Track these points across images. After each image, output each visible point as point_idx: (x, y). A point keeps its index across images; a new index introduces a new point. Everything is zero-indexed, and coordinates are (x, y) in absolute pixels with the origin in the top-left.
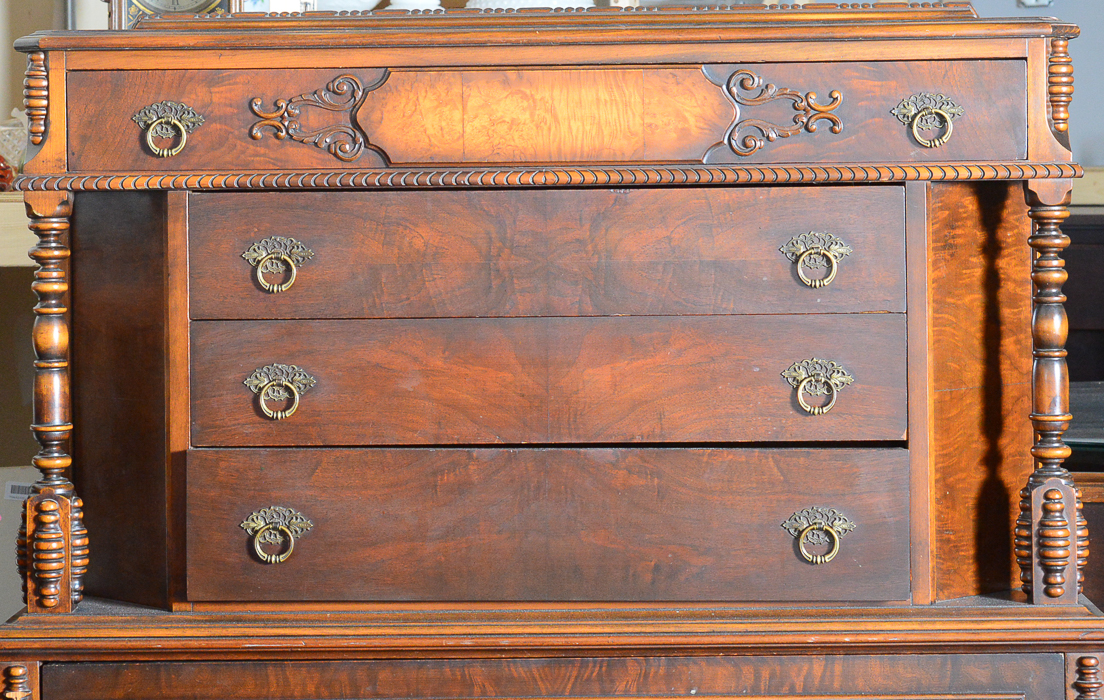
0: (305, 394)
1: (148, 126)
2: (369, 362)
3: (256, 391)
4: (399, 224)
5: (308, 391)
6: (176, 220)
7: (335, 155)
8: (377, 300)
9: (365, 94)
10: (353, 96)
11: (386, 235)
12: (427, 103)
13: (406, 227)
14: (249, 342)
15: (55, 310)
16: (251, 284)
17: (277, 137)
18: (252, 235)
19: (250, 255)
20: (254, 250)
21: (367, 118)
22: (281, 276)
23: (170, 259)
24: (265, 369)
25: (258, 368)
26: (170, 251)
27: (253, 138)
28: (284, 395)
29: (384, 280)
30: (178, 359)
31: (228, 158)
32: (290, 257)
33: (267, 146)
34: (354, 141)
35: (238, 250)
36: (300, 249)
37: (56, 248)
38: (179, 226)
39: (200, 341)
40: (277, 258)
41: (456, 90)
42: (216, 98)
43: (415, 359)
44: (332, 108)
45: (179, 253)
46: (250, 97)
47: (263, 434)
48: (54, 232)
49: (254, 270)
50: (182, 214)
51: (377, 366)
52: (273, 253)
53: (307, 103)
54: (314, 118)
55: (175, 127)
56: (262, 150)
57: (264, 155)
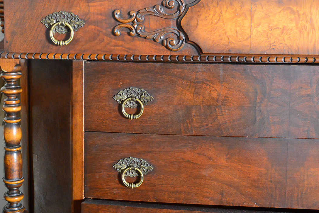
0: (147, 174)
1: (51, 26)
2: (183, 159)
3: (120, 171)
4: (203, 83)
5: (148, 173)
6: (77, 76)
7: (167, 47)
8: (189, 125)
9: (187, 8)
10: (179, 9)
11: (195, 89)
12: (227, 14)
13: (207, 85)
14: (116, 145)
15: (14, 121)
16: (117, 113)
17: (129, 34)
18: (119, 86)
19: (118, 98)
20: (120, 94)
21: (187, 24)
22: (135, 110)
23: (74, 98)
24: (125, 160)
25: (122, 159)
26: (74, 93)
27: (115, 35)
28: (135, 175)
29: (193, 114)
30: (78, 152)
31: (99, 47)
32: (140, 99)
33: (123, 40)
34: (179, 38)
35: (111, 94)
36: (146, 95)
37: (15, 89)
38: (79, 79)
39: (90, 143)
40: (133, 100)
41: (247, 7)
42: (92, 10)
43: (210, 159)
44: (164, 17)
45: (78, 95)
46: (113, 9)
47: (123, 194)
48: (14, 80)
49: (120, 106)
50: (80, 73)
51: (188, 161)
52: (131, 97)
53: (150, 14)
54: (153, 23)
55: (67, 27)
56: (120, 43)
57: (122, 46)
